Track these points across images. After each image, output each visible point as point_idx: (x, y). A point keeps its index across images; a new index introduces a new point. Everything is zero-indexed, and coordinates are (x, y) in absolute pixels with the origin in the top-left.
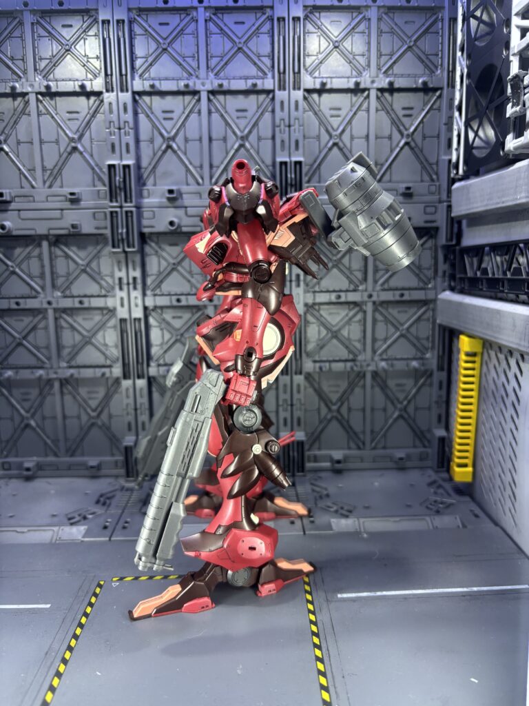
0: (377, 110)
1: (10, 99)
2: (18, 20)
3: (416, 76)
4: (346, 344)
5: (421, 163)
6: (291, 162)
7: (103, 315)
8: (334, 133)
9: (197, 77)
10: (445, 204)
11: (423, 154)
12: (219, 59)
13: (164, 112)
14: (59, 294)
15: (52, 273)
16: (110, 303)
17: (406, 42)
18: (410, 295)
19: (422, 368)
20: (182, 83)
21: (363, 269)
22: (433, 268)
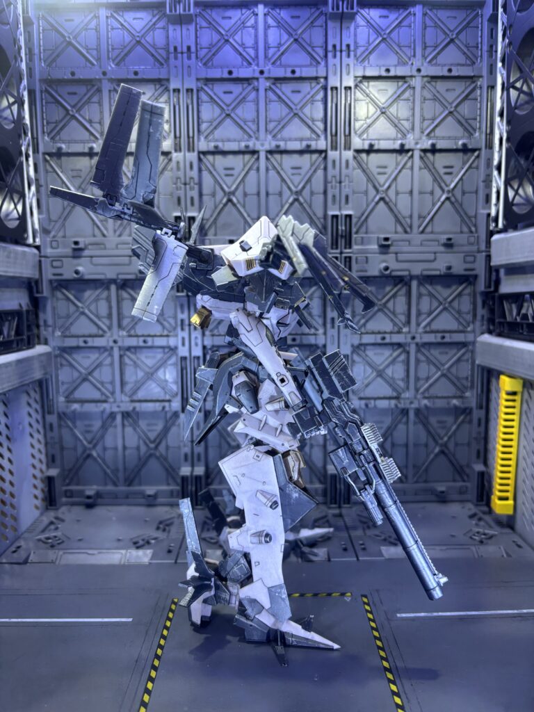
0: (420, 169)
1: (87, 159)
2: (96, 87)
3: (457, 139)
4: (391, 383)
5: (461, 216)
6: (342, 215)
7: (164, 353)
8: (381, 189)
9: (257, 139)
10: (484, 254)
11: (463, 209)
12: (276, 123)
13: (226, 169)
14: (125, 333)
15: (119, 314)
16: (172, 342)
17: (447, 108)
18: (450, 338)
19: (462, 406)
20: (243, 144)
21: (406, 313)
22: (471, 313)
